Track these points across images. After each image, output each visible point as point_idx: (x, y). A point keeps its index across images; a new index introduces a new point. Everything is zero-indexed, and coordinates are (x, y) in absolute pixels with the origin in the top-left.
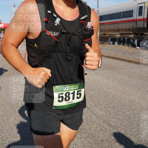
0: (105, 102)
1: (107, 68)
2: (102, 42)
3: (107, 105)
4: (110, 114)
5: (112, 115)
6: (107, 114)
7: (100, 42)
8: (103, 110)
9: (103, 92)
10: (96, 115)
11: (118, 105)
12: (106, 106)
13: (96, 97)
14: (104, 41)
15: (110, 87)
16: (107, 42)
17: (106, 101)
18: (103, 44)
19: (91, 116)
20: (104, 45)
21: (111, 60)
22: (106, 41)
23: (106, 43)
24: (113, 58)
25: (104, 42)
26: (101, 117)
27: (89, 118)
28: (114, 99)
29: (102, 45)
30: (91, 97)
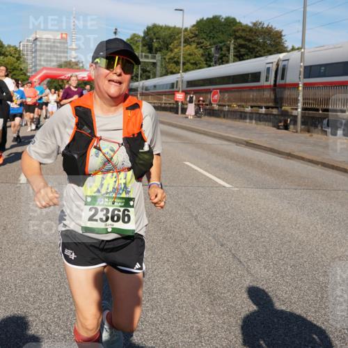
0: (280, 254)
1: (305, 185)
2: (306, 127)
3: (283, 260)
4: (283, 277)
5: (288, 279)
6: (276, 277)
7: (303, 127)
8: (271, 268)
9: (282, 234)
10: (252, 275)
11: (305, 262)
12: (280, 261)
13: (264, 242)
14: (312, 125)
15: (298, 225)
16: (320, 128)
17: (281, 252)
18: (309, 131)
19: (242, 276)
20: (311, 136)
21: (320, 170)
22: (316, 126)
23: (316, 130)
24: (324, 165)
25: (312, 129)
26: (263, 281)
27: (237, 280)
28: (300, 250)
29: (307, 135)
30: (253, 241)
